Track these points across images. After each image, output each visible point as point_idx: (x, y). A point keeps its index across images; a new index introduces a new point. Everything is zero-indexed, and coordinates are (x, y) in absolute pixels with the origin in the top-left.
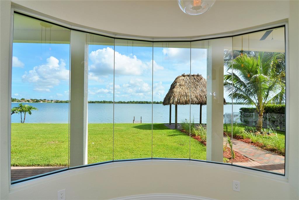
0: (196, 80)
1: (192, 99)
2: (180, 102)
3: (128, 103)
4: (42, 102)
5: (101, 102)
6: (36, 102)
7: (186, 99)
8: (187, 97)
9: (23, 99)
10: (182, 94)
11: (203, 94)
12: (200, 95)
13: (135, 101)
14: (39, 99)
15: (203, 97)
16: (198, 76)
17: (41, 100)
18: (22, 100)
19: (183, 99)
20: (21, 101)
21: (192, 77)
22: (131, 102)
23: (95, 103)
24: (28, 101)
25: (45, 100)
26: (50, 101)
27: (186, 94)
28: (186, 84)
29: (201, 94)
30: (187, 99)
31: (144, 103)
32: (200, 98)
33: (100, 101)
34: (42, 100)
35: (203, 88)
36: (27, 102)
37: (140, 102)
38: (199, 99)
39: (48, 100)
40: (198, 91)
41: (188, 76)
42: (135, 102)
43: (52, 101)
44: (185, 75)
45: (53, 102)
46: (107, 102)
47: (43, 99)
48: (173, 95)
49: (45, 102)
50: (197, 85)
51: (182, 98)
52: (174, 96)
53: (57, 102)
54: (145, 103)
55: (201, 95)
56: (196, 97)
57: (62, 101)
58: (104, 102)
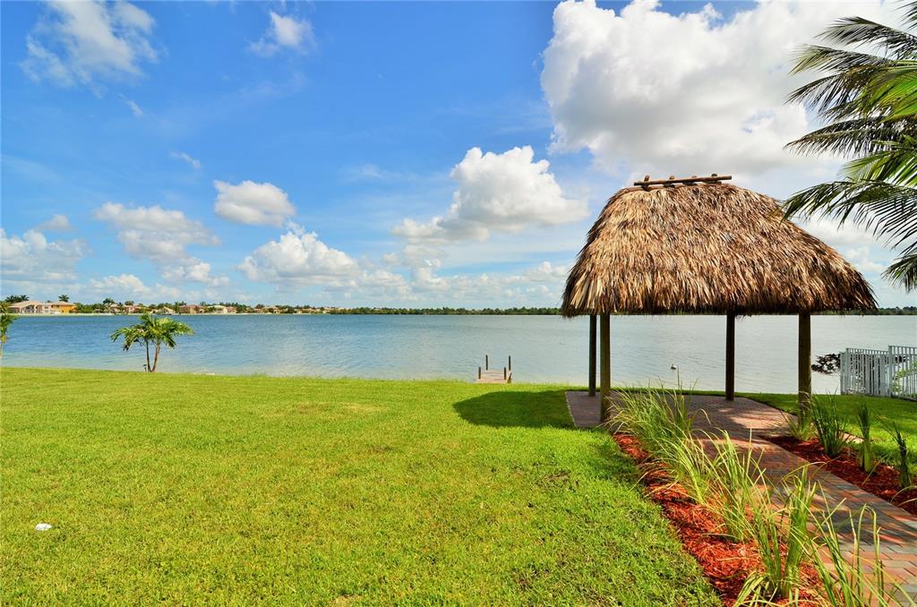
0: (702, 198)
1: (681, 287)
2: (618, 298)
3: (507, 312)
4: (300, 313)
5: (437, 312)
6: (288, 312)
7: (649, 285)
8: (653, 273)
9: (260, 307)
10: (631, 264)
11: (741, 259)
12: (724, 262)
13: (527, 308)
14: (294, 306)
15: (743, 273)
16: (713, 181)
17: (298, 308)
18: (257, 307)
19: (637, 286)
20: (256, 312)
21: (685, 189)
22: (515, 309)
23: (421, 314)
24: (271, 310)
25: (307, 307)
26: (318, 310)
27: (652, 261)
28: (655, 219)
29: (727, 257)
30: (653, 283)
31: (553, 312)
32: (725, 280)
33: (435, 309)
34: (300, 308)
35: (742, 232)
36: (269, 313)
37: (540, 310)
38: (721, 280)
39: (314, 308)
40: (712, 248)
41: (668, 184)
42: (528, 311)
43: (322, 309)
44: (652, 183)
45: (324, 312)
46: (453, 310)
47: (303, 306)
48: (588, 268)
49: (307, 312)
50: (710, 220)
51: (630, 279)
52: (588, 273)
53: (333, 312)
54: (555, 314)
55: (730, 264)
56: (702, 274)
57: (345, 310)
58: (446, 312)
